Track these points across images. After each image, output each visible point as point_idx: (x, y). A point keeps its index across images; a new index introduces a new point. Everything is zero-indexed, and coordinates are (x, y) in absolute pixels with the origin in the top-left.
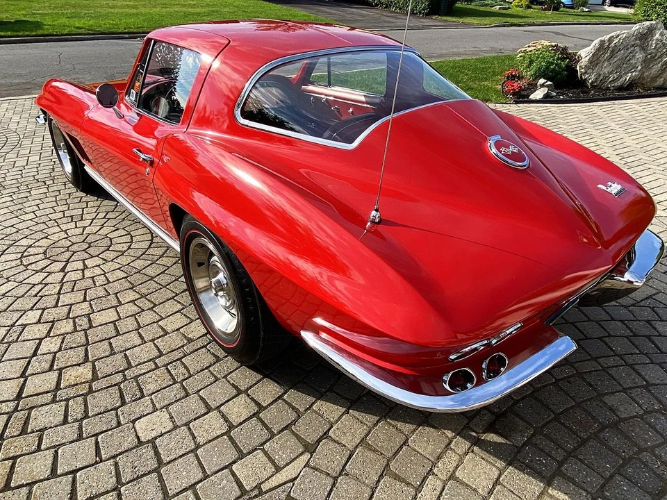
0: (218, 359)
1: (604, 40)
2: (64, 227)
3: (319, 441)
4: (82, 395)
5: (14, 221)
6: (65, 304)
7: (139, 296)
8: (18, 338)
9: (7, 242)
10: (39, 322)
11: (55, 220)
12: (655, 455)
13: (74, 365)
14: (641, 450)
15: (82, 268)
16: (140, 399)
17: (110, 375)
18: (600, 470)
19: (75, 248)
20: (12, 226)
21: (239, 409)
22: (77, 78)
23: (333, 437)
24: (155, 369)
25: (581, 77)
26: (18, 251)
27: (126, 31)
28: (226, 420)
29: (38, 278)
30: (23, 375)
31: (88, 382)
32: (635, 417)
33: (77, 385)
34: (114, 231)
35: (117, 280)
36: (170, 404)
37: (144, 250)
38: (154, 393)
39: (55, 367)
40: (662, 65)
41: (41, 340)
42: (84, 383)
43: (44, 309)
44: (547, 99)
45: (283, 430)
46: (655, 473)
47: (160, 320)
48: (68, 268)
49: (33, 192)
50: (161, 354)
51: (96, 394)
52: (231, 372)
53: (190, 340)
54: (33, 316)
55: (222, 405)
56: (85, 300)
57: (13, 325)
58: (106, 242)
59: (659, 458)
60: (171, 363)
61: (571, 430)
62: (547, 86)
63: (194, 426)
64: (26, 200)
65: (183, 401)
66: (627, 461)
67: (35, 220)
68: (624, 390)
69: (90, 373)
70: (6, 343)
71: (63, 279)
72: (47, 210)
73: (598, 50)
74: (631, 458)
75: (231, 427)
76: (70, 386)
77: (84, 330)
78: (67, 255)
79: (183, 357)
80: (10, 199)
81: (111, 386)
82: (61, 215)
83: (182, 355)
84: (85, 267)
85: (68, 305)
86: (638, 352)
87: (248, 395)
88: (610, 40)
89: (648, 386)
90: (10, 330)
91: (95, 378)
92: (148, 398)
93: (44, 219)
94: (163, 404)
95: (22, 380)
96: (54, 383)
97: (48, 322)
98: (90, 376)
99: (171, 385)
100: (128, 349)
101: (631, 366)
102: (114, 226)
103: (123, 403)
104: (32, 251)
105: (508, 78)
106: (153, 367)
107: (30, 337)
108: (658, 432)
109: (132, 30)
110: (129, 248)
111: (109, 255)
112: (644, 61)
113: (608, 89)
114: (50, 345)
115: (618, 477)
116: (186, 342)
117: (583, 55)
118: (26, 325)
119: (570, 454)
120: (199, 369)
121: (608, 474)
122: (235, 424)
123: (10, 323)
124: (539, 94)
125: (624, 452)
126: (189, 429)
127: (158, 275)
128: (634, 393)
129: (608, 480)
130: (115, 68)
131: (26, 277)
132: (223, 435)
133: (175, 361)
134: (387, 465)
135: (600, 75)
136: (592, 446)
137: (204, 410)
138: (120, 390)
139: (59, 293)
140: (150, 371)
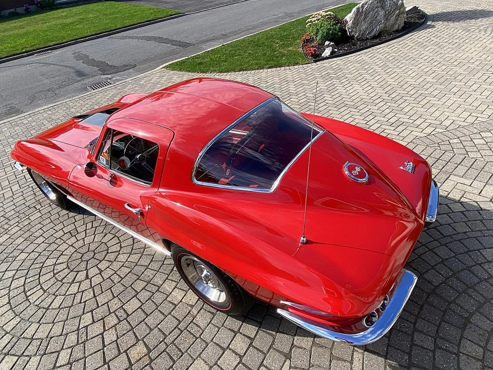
0: (214, 315)
1: (359, 8)
2: (70, 242)
3: (291, 350)
4: (148, 364)
5: (32, 247)
6: (103, 303)
7: (146, 283)
8: (87, 337)
9: (38, 266)
10: (94, 322)
11: (60, 238)
12: (457, 304)
13: (132, 346)
14: (450, 303)
15: (98, 272)
16: (182, 356)
17: (157, 346)
18: (434, 322)
19: (86, 257)
20: (33, 251)
21: (240, 344)
22: (9, 104)
23: (297, 345)
24: (181, 333)
25: (350, 34)
26: (49, 271)
27: (24, 50)
28: (236, 354)
29: (74, 289)
30: (105, 363)
31: (146, 355)
32: (442, 283)
33: (141, 359)
34: (104, 236)
35: (126, 275)
36: (201, 353)
37: (132, 246)
38: (188, 349)
39: (122, 351)
40: (396, 16)
41: (102, 334)
42: (145, 356)
43: (92, 311)
44: (333, 55)
45: (269, 350)
46: (459, 315)
47: (167, 298)
48: (90, 275)
49: (32, 218)
50: (180, 322)
51: (155, 361)
52: (225, 321)
53: (192, 306)
54: (87, 318)
55: (229, 345)
56: (114, 297)
57: (78, 329)
58: (103, 247)
59: (458, 305)
60: (188, 326)
61: (414, 302)
62: (331, 46)
63: (220, 364)
64: (30, 227)
65: (206, 349)
66: (445, 312)
67: (46, 241)
68: (433, 267)
69: (145, 349)
70: (82, 343)
71: (91, 285)
72: (50, 231)
73: (357, 15)
74: (446, 310)
75: (241, 357)
76: (138, 361)
77: (125, 319)
78: (83, 265)
79: (193, 320)
80: (18, 228)
81: (161, 353)
82: (61, 233)
83: (191, 318)
84: (101, 271)
85: (105, 304)
86: (433, 240)
87: (241, 333)
88: (362, 7)
89: (443, 261)
90: (78, 334)
91: (149, 351)
92: (186, 354)
93: (52, 240)
94: (197, 355)
95: (106, 366)
96: (127, 362)
97: (99, 320)
98: (145, 350)
99: (195, 341)
100: (159, 324)
101: (431, 250)
102: (102, 233)
103: (174, 362)
104: (59, 268)
105: (304, 41)
106: (179, 332)
107: (94, 335)
108: (455, 289)
109: (28, 49)
110: (121, 247)
111: (112, 257)
112: (385, 16)
113: (367, 39)
114: (110, 336)
115: (443, 323)
116: (190, 308)
117: (348, 20)
118: (87, 327)
119: (417, 317)
120: (206, 325)
121: (438, 323)
122: (242, 355)
123: (76, 328)
124: (327, 52)
125: (442, 307)
126: (219, 366)
127: (150, 264)
128: (437, 268)
129: (439, 326)
130: (32, 88)
131: (66, 290)
132: (238, 364)
133: (190, 324)
134: (331, 353)
135: (361, 31)
136: (426, 309)
137: (221, 352)
138: (168, 353)
139: (95, 296)
140: (179, 335)
